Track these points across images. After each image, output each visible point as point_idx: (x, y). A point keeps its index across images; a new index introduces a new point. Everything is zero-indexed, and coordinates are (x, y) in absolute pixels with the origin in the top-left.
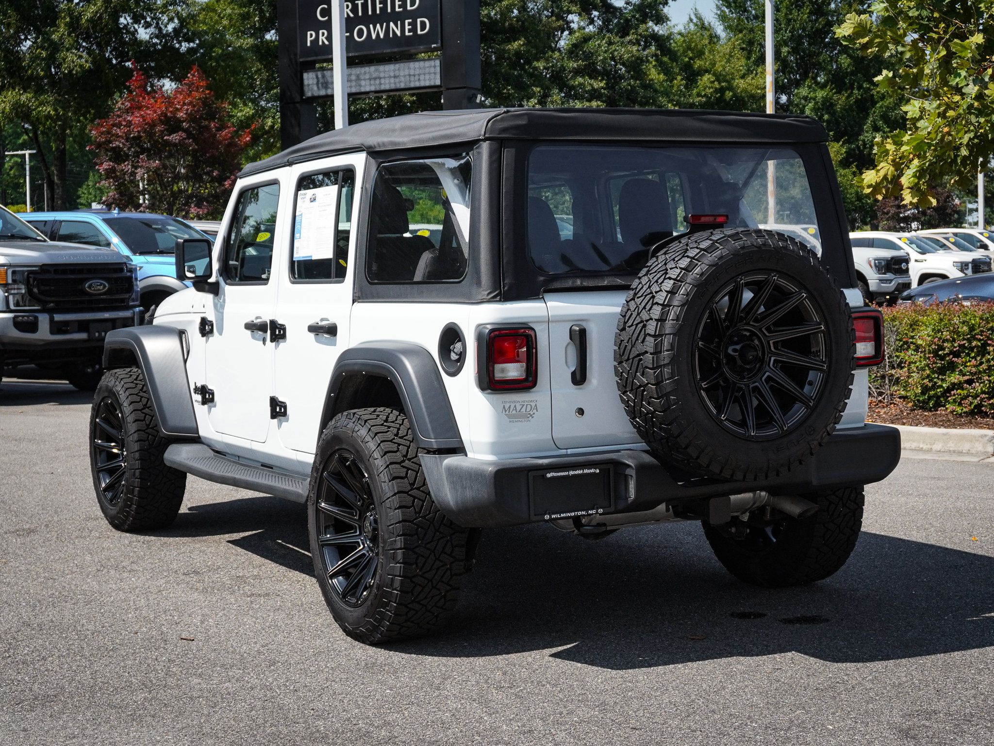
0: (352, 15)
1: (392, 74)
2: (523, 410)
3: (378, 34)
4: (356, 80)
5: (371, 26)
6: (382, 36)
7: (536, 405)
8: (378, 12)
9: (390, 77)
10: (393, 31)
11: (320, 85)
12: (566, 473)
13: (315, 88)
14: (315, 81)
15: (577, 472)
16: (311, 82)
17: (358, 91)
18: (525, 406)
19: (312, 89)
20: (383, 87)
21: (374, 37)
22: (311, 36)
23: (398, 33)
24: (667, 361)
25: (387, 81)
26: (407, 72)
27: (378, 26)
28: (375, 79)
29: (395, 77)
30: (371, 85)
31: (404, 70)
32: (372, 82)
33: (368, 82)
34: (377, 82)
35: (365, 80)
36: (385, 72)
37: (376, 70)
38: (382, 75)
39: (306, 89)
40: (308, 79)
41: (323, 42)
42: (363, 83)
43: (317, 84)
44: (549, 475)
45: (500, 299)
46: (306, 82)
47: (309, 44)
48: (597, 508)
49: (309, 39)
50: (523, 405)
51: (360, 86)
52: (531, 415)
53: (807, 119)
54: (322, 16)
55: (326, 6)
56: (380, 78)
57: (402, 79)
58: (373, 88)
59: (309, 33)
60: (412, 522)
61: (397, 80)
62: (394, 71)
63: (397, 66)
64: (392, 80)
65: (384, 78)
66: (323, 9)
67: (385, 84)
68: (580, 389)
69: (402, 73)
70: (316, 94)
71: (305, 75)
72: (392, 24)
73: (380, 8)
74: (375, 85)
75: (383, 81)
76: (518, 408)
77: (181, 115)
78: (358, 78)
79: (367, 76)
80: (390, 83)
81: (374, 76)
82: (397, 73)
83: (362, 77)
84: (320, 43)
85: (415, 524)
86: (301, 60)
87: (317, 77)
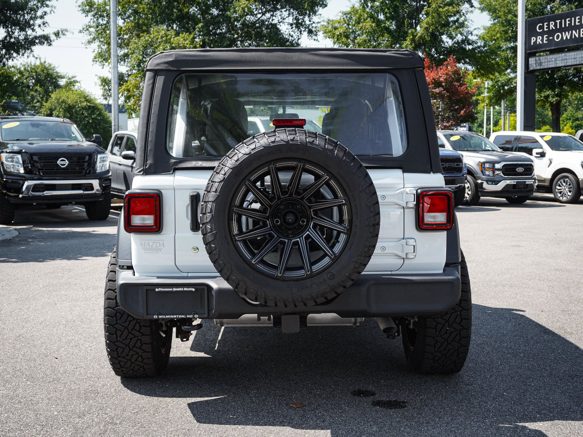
0: (554, 28)
1: (573, 57)
2: (154, 245)
3: (567, 37)
4: (555, 61)
5: (563, 33)
6: (569, 38)
7: (163, 243)
8: (567, 26)
9: (572, 59)
10: (575, 35)
11: (537, 64)
12: (171, 289)
13: (535, 65)
14: (535, 62)
15: (179, 289)
16: (532, 62)
17: (556, 66)
18: (155, 243)
19: (533, 66)
20: (568, 64)
21: (564, 38)
22: (534, 39)
23: (577, 36)
24: (208, 220)
25: (570, 60)
26: (580, 56)
27: (567, 33)
28: (564, 60)
29: (574, 58)
30: (562, 63)
31: (579, 55)
32: (563, 62)
33: (560, 61)
34: (565, 61)
35: (559, 60)
36: (569, 56)
37: (565, 55)
38: (568, 58)
39: (530, 66)
40: (531, 61)
41: (539, 42)
42: (558, 62)
43: (536, 63)
44: (157, 290)
45: (143, 174)
46: (530, 63)
47: (532, 44)
48: (194, 314)
49: (532, 41)
50: (154, 243)
51: (557, 64)
52: (160, 250)
53: (406, 52)
54: (539, 29)
55: (541, 24)
56: (567, 59)
57: (578, 59)
58: (563, 65)
59: (532, 38)
60: (113, 309)
61: (575, 60)
62: (574, 55)
63: (576, 53)
64: (573, 60)
65: (569, 59)
66: (540, 26)
67: (569, 62)
68: (197, 234)
69: (578, 56)
70: (535, 68)
71: (530, 59)
72: (574, 32)
73: (569, 24)
74: (564, 63)
75: (568, 61)
76: (151, 244)
77: (441, 79)
78: (556, 60)
79: (560, 59)
80: (572, 62)
81: (564, 58)
82: (575, 56)
83: (558, 59)
84: (538, 43)
85: (115, 310)
86: (528, 52)
87: (536, 60)
